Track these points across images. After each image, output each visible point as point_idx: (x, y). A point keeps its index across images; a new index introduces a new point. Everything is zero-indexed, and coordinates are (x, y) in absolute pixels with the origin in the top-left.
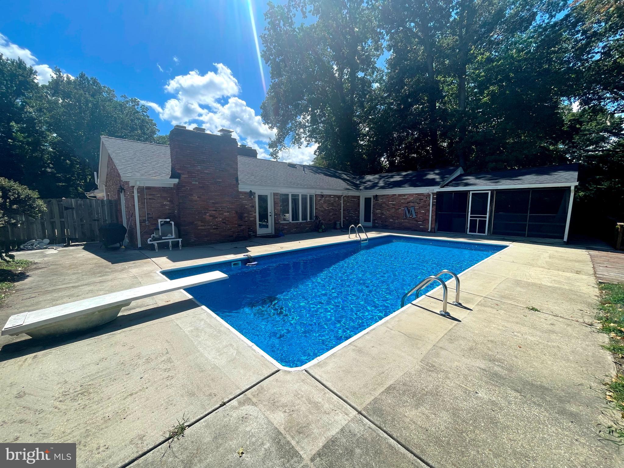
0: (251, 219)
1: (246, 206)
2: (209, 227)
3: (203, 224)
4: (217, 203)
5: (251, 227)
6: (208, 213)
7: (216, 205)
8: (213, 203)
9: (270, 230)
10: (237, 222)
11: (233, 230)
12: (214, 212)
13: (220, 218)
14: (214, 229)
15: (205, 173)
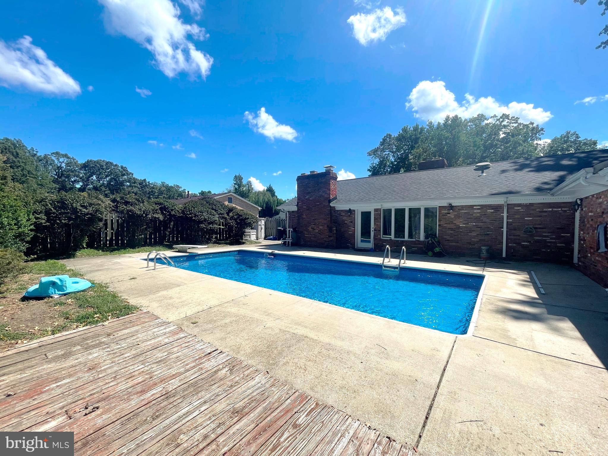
0: (350, 233)
1: (346, 222)
2: (311, 236)
3: (307, 233)
4: (315, 219)
5: (350, 240)
6: (310, 226)
7: (315, 221)
8: (314, 219)
9: (370, 245)
10: (327, 234)
11: (325, 239)
12: (313, 226)
13: (317, 230)
14: (314, 237)
15: (310, 200)
